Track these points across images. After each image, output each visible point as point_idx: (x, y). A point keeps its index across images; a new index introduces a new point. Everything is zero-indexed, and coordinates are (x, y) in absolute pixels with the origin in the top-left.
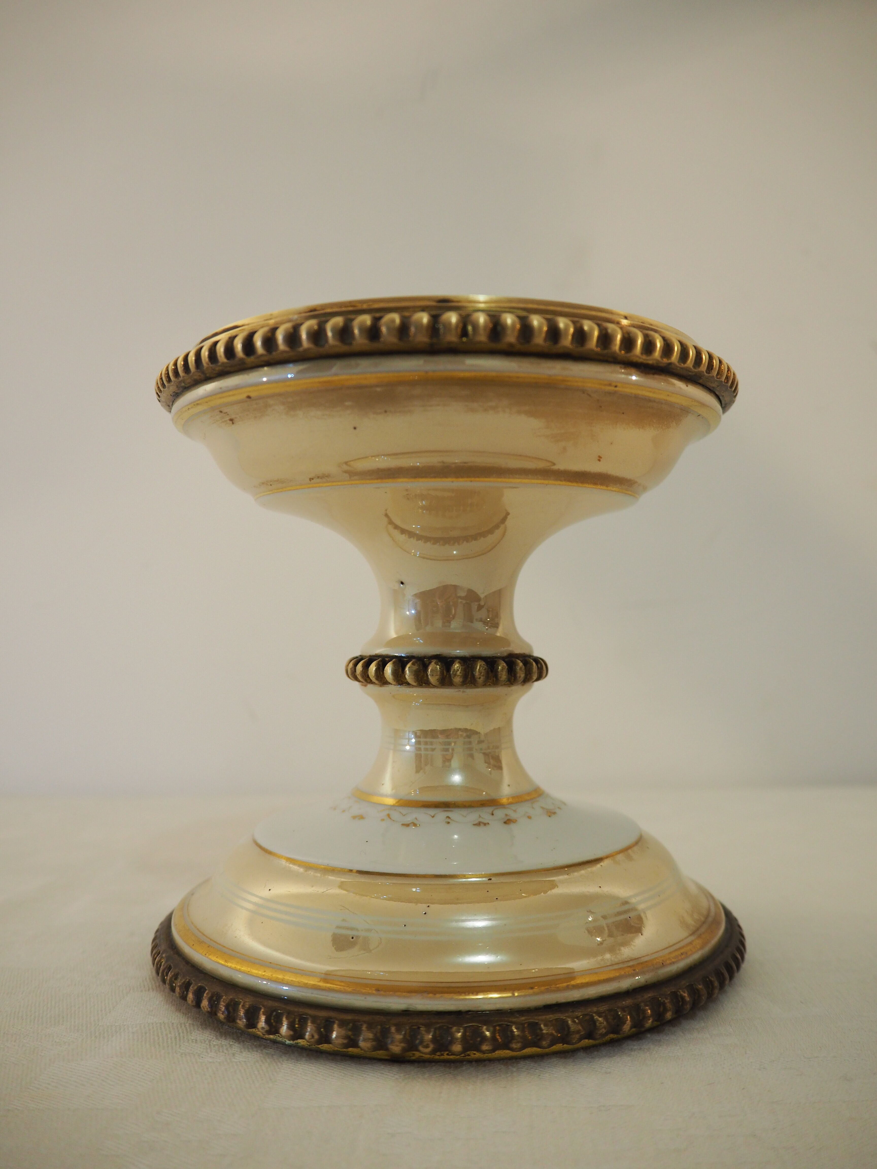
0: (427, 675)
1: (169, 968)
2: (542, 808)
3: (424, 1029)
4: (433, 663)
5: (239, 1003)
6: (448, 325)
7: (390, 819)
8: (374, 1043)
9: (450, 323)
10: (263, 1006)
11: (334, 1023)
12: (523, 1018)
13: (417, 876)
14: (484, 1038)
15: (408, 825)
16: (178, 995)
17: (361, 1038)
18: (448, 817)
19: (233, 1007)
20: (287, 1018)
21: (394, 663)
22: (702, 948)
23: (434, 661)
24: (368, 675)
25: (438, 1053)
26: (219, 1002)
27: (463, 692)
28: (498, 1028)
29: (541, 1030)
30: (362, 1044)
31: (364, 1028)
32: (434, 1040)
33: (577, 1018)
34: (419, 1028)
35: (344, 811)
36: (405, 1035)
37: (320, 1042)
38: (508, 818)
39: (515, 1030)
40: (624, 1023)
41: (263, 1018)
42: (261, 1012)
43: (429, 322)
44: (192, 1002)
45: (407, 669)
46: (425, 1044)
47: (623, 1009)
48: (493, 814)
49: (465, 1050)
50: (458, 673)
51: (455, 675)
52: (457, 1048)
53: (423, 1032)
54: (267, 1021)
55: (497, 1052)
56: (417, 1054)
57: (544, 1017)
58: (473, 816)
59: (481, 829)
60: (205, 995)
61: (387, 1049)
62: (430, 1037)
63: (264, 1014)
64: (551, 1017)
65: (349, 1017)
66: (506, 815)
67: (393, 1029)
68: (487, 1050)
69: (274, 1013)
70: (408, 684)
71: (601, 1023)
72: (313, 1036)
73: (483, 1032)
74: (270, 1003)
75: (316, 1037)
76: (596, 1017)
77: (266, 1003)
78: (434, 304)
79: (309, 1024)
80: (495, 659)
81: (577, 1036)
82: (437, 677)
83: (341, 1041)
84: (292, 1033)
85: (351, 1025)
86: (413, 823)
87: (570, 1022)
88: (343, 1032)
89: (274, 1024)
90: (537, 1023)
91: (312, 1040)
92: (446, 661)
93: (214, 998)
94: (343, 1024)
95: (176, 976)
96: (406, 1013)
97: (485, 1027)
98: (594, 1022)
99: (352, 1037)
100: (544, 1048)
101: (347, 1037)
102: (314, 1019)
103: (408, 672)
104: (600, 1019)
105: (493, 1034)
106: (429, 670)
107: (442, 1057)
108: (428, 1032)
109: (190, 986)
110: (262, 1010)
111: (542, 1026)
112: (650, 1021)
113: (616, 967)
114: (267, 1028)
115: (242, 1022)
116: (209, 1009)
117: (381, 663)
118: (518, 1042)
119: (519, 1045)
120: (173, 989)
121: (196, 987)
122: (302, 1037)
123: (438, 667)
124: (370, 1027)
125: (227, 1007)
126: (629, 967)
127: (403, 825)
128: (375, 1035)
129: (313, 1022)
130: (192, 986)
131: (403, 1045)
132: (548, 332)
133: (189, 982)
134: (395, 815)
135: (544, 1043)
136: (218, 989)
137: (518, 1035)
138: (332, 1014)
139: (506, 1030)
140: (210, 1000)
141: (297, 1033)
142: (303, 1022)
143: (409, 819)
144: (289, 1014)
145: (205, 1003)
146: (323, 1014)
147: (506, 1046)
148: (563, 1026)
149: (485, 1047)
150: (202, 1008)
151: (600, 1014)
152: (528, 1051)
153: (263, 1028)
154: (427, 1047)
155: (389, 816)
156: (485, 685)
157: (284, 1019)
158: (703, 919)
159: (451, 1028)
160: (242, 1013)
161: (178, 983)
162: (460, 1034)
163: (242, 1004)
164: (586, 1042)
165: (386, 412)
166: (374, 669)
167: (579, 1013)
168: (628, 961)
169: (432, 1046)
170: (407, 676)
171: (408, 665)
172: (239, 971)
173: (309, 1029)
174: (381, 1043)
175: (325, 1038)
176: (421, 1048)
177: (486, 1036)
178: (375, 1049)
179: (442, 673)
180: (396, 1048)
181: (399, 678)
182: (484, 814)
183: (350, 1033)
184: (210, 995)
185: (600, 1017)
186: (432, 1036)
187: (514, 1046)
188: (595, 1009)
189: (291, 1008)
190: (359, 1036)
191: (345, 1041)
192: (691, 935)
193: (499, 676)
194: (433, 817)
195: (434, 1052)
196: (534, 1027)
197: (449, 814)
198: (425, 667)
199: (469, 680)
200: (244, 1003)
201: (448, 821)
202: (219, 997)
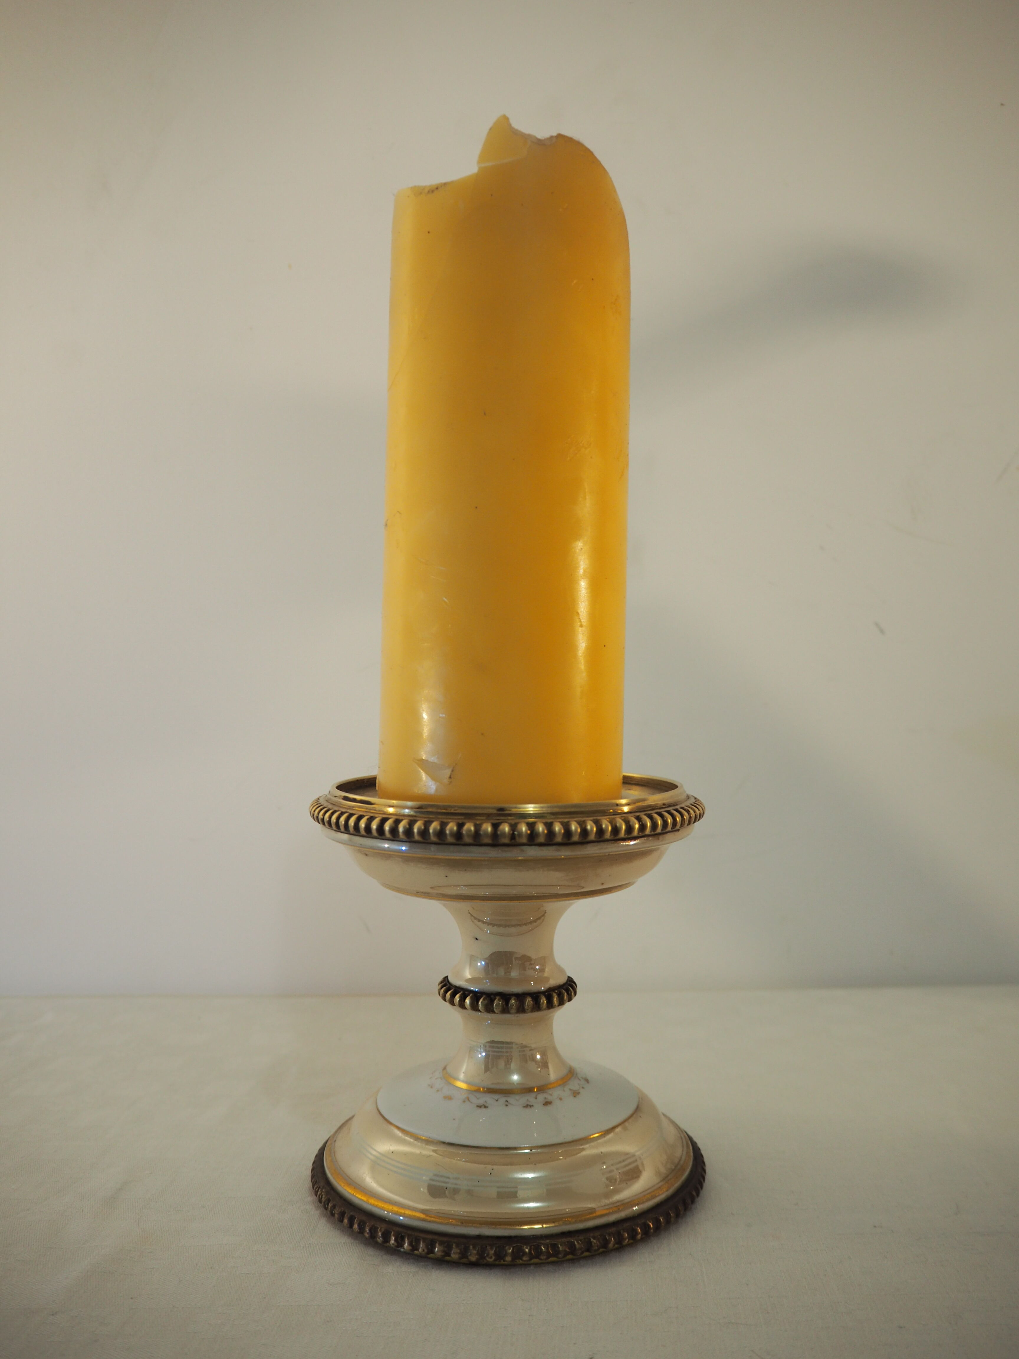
0: (493, 1008)
1: (329, 1201)
2: (570, 1090)
3: (489, 1247)
4: (497, 1000)
5: (378, 1228)
6: (504, 833)
7: (469, 1101)
8: (460, 1255)
9: (505, 833)
10: (394, 1231)
11: (436, 1243)
12: (548, 1241)
13: (486, 1148)
14: (525, 1253)
15: (480, 1107)
16: (337, 1219)
17: (452, 1252)
18: (507, 1101)
19: (373, 1231)
20: (407, 1239)
21: (471, 998)
22: (667, 1191)
23: (498, 998)
24: (454, 1002)
25: (498, 1261)
26: (365, 1227)
27: (517, 1016)
28: (532, 1247)
29: (559, 1248)
30: (453, 1256)
31: (454, 1246)
32: (495, 1254)
33: (581, 1240)
34: (486, 1247)
35: (438, 1091)
36: (478, 1251)
37: (428, 1253)
38: (546, 1100)
39: (543, 1248)
40: (610, 1243)
41: (393, 1238)
42: (392, 1235)
43: (491, 831)
44: (347, 1225)
45: (480, 1003)
46: (490, 1256)
47: (609, 1235)
48: (536, 1098)
49: (513, 1260)
50: (514, 1007)
51: (512, 1008)
52: (508, 1259)
53: (489, 1249)
54: (396, 1240)
55: (533, 1260)
56: (485, 1261)
57: (560, 1240)
58: (524, 1099)
59: (528, 1110)
60: (355, 1221)
61: (468, 1258)
62: (493, 1252)
63: (394, 1235)
64: (564, 1240)
65: (445, 1239)
66: (545, 1098)
67: (471, 1247)
68: (526, 1260)
69: (400, 1235)
70: (480, 1011)
71: (595, 1243)
72: (424, 1250)
73: (524, 1250)
74: (397, 1229)
75: (426, 1251)
76: (592, 1240)
77: (394, 1229)
78: (495, 811)
79: (421, 1243)
80: (539, 994)
81: (580, 1252)
82: (500, 1010)
83: (440, 1254)
84: (411, 1248)
85: (446, 1244)
86: (484, 1105)
87: (576, 1243)
88: (442, 1248)
89: (400, 1242)
90: (556, 1244)
91: (423, 1252)
92: (505, 997)
93: (362, 1223)
94: (441, 1243)
95: (334, 1207)
96: (479, 1237)
97: (525, 1247)
98: (591, 1243)
99: (447, 1251)
100: (560, 1258)
101: (444, 1251)
102: (424, 1240)
103: (480, 1005)
104: (594, 1241)
105: (530, 1250)
106: (495, 1005)
107: (500, 1263)
108: (492, 1249)
109: (345, 1215)
110: (392, 1233)
111: (559, 1245)
112: (627, 1240)
113: (608, 1207)
114: (396, 1244)
115: (380, 1240)
116: (358, 1231)
117: (462, 996)
118: (545, 1255)
119: (545, 1257)
120: (333, 1215)
121: (349, 1216)
122: (418, 1250)
123: (500, 1003)
124: (457, 1246)
125: (370, 1230)
126: (616, 1206)
127: (478, 1106)
128: (461, 1250)
129: (424, 1242)
130: (346, 1215)
131: (477, 1256)
132: (564, 834)
133: (344, 1211)
134: (473, 1099)
135: (560, 1256)
136: (364, 1218)
137: (544, 1252)
138: (435, 1237)
139: (537, 1248)
140: (359, 1225)
141: (414, 1247)
142: (418, 1241)
143: (481, 1102)
144: (409, 1236)
145: (356, 1226)
146: (430, 1237)
147: (537, 1257)
148: (572, 1246)
149: (524, 1258)
150: (354, 1230)
151: (594, 1238)
152: (552, 1259)
153: (393, 1244)
154: (491, 1258)
155: (468, 1099)
156: (532, 1011)
157: (406, 1239)
158: (673, 1167)
159: (505, 1247)
160: (380, 1234)
161: (336, 1211)
162: (511, 1250)
163: (379, 1229)
164: (586, 1254)
165: (466, 870)
166: (458, 999)
167: (581, 1238)
168: (616, 1203)
169: (493, 1258)
170: (479, 1008)
171: (481, 1000)
172: (376, 1206)
173: (421, 1246)
174: (464, 1254)
175: (431, 1251)
176: (487, 1258)
177: (526, 1251)
178: (461, 1258)
179: (503, 1006)
180: (473, 1259)
181: (474, 1007)
182: (530, 1098)
183: (446, 1249)
184: (358, 1222)
185: (594, 1240)
186: (494, 1251)
187: (542, 1257)
188: (592, 1235)
189: (410, 1232)
190: (451, 1251)
191: (443, 1254)
192: (661, 1181)
193: (541, 1007)
194: (497, 1101)
195: (495, 1260)
196: (554, 1246)
197: (508, 1099)
198: (492, 1001)
199: (521, 1009)
200: (381, 1228)
201: (507, 1104)
202: (364, 1223)
